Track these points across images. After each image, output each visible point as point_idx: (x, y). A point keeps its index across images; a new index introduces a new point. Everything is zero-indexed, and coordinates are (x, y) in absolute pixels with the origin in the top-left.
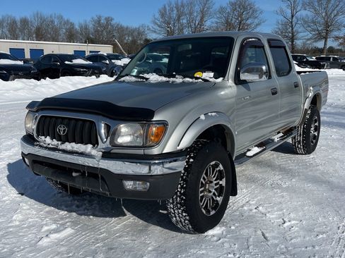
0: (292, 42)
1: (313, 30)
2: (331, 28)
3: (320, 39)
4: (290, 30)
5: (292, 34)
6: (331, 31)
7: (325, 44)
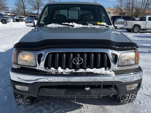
0: (24, 9)
1: (33, 5)
2: (40, 5)
3: (36, 9)
4: (22, 3)
5: (24, 6)
6: (40, 6)
7: (38, 12)
